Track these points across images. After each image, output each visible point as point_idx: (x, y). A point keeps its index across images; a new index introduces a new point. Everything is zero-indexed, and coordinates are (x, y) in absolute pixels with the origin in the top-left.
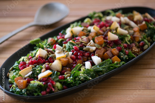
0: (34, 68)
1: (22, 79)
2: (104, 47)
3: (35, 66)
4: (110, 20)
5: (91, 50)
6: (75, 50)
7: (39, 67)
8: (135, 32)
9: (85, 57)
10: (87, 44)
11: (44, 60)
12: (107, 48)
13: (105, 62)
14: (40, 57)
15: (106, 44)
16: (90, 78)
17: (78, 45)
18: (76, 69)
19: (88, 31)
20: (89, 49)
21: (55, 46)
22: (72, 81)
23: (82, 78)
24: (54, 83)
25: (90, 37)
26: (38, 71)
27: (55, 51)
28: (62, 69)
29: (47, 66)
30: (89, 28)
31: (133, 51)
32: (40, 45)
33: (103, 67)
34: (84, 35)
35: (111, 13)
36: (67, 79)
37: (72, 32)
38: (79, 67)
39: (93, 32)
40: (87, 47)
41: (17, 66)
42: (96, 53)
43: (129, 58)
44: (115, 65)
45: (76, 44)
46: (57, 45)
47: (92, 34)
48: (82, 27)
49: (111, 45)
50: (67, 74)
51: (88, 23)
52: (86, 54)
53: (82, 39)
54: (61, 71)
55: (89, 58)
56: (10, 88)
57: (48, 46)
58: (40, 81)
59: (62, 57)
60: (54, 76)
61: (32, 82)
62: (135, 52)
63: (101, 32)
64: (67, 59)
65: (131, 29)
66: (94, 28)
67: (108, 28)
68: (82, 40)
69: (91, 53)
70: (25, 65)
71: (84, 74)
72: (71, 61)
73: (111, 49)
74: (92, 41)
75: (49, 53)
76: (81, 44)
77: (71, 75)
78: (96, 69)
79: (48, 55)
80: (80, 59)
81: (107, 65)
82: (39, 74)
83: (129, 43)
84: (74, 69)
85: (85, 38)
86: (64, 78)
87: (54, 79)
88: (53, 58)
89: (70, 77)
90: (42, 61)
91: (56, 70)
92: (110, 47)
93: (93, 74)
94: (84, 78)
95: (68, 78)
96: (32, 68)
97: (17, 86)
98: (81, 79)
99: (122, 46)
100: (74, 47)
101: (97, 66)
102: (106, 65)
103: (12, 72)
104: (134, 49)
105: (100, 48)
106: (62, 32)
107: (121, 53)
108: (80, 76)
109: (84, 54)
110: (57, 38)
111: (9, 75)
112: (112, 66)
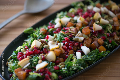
0: (31, 59)
1: (21, 70)
2: (90, 37)
3: (32, 57)
4: (92, 10)
5: (79, 40)
6: (66, 41)
7: (35, 58)
8: (114, 21)
9: (75, 47)
10: (76, 34)
11: (39, 51)
12: (93, 38)
13: (93, 52)
14: (35, 48)
15: (92, 33)
16: (82, 68)
17: (68, 36)
18: (69, 59)
19: (74, 21)
20: (78, 39)
21: (48, 36)
22: (66, 71)
23: (75, 68)
24: (51, 74)
25: (78, 28)
26: (35, 62)
27: (48, 42)
28: (56, 59)
29: (43, 57)
30: (75, 18)
31: (115, 40)
32: (34, 35)
33: (91, 56)
34: (72, 26)
35: (90, 3)
36: (61, 69)
37: (60, 22)
38: (71, 57)
39: (80, 23)
40: (76, 37)
41: (14, 56)
42: (84, 43)
43: (113, 47)
44: (102, 54)
45: (66, 35)
46: (49, 36)
47: (79, 25)
48: (69, 17)
49: (96, 35)
50: (61, 64)
51: (73, 13)
52: (76, 44)
53: (71, 29)
54: (55, 62)
55: (79, 48)
56: (11, 78)
57: (41, 36)
58: (38, 72)
59: (56, 48)
60: (50, 67)
61: (31, 73)
62: (116, 40)
63: (86, 22)
64: (60, 50)
65: (110, 18)
66: (80, 19)
67: (91, 18)
68: (71, 31)
69: (80, 43)
70: (23, 56)
71: (76, 65)
72: (63, 51)
73: (97, 39)
74: (79, 32)
75: (43, 44)
76: (70, 35)
77: (65, 66)
78: (86, 59)
79: (42, 46)
80: (71, 49)
81: (96, 55)
82: (36, 65)
83: (111, 32)
84: (67, 59)
85: (73, 29)
86: (59, 69)
87: (50, 70)
88: (47, 49)
89: (64, 68)
90: (38, 52)
91: (51, 61)
92: (96, 37)
93: (84, 63)
94: (77, 68)
95: (63, 69)
96: (29, 59)
97: (17, 76)
98: (74, 70)
99: (106, 35)
100: (65, 38)
101: (86, 55)
102: (94, 55)
103: (11, 61)
104: (115, 38)
105: (88, 38)
106: (51, 22)
107: (106, 42)
108: (73, 66)
109: (74, 44)
110: (48, 28)
111: (8, 64)
112: (100, 56)
